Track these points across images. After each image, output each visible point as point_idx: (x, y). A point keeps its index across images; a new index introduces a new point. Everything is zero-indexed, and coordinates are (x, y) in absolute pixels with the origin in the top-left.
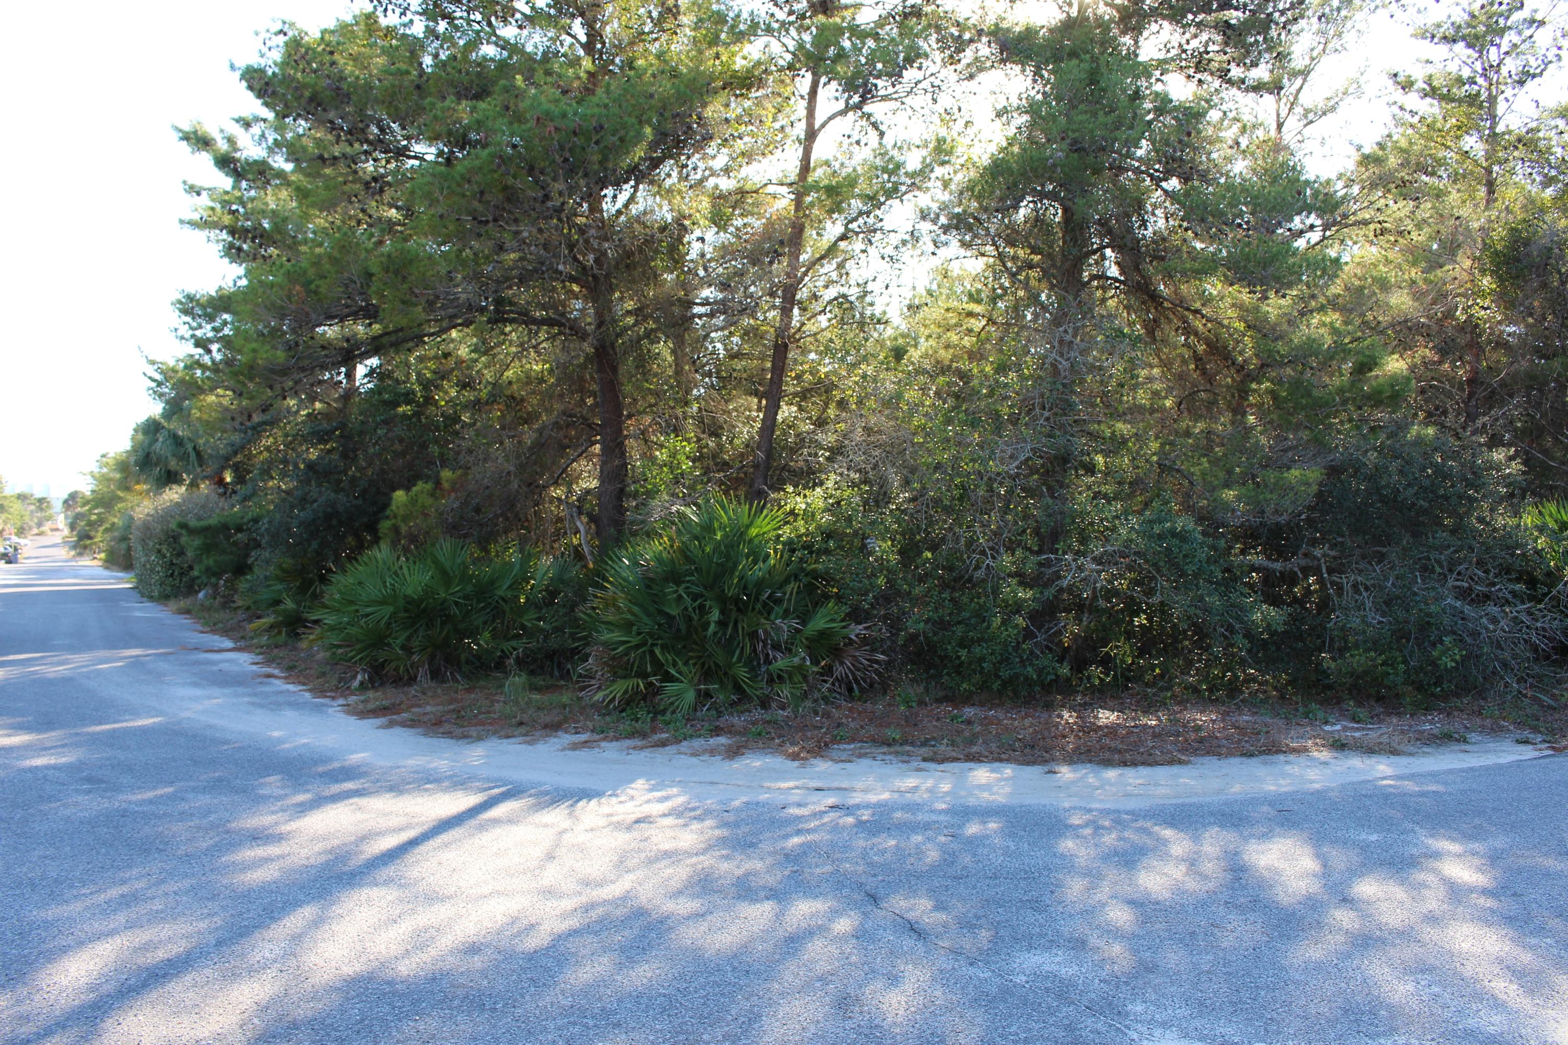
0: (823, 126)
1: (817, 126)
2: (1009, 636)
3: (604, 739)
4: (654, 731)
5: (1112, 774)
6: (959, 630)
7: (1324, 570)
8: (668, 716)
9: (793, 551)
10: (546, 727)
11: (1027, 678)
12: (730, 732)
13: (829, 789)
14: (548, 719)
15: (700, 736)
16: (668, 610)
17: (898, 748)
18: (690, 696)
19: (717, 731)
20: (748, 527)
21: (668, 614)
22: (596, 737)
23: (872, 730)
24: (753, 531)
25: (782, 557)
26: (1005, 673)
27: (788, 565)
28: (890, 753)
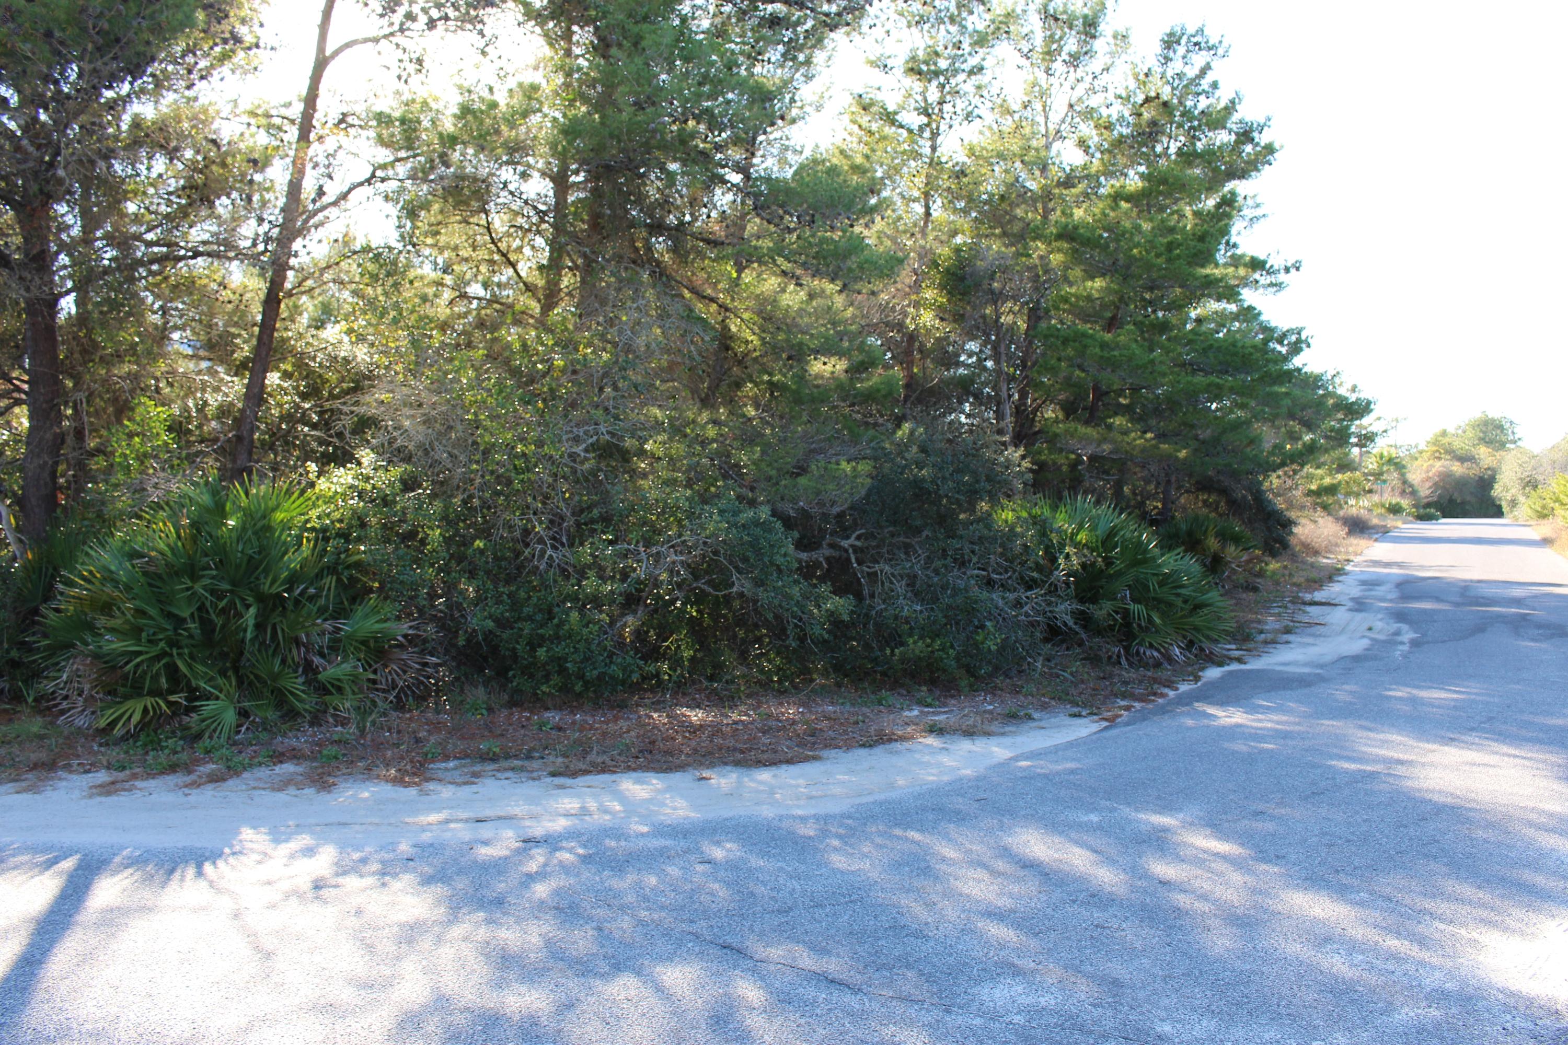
0: (336, 53)
1: (328, 53)
2: (591, 633)
3: (135, 776)
4: (197, 762)
5: (765, 776)
6: (527, 628)
7: (853, 560)
8: (206, 742)
9: (326, 540)
10: (35, 767)
11: (612, 677)
12: (295, 757)
13: (499, 818)
14: (34, 757)
15: (260, 764)
16: (176, 612)
17: (505, 764)
18: (230, 716)
19: (279, 758)
20: (274, 510)
21: (175, 616)
22: (121, 775)
23: (461, 745)
24: (279, 516)
25: (315, 546)
26: (592, 674)
27: (322, 556)
28: (506, 770)
